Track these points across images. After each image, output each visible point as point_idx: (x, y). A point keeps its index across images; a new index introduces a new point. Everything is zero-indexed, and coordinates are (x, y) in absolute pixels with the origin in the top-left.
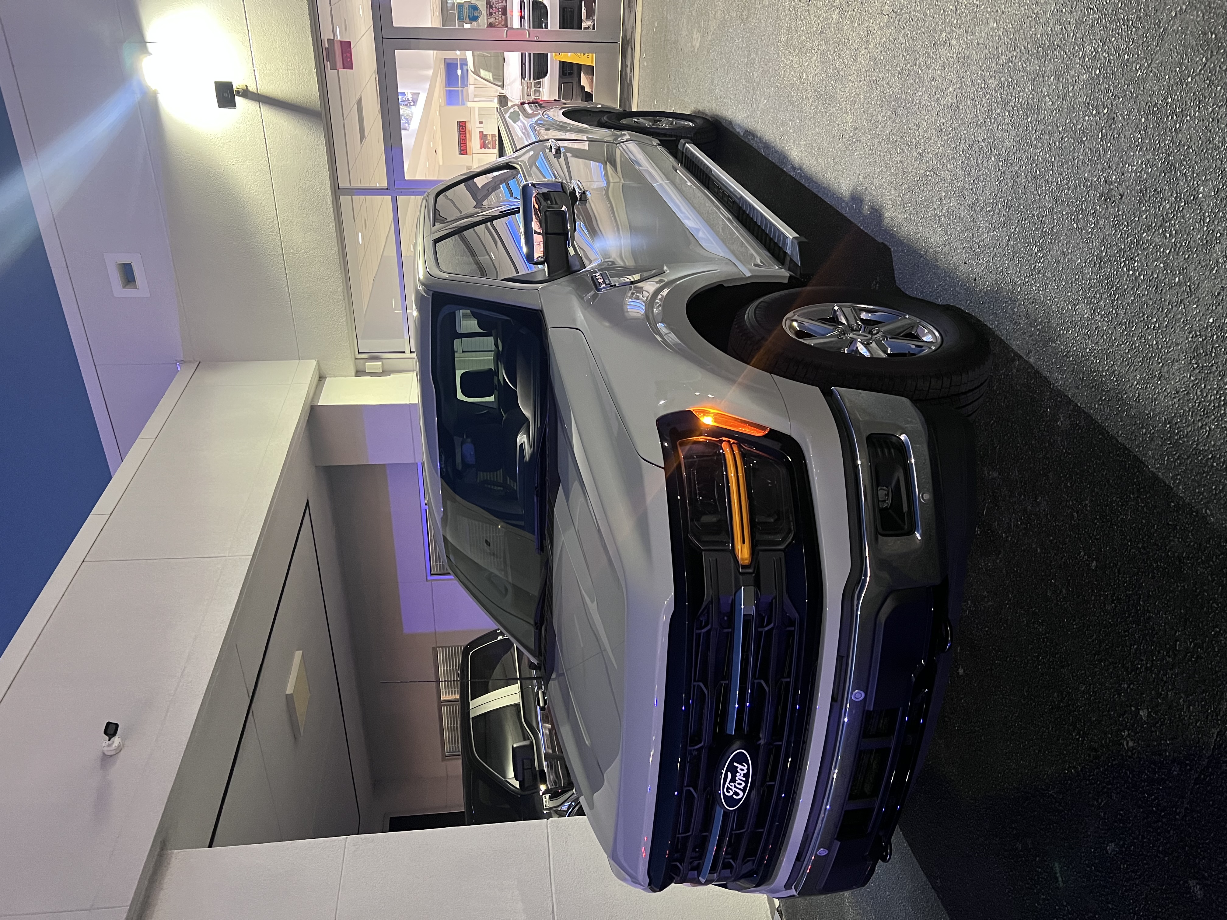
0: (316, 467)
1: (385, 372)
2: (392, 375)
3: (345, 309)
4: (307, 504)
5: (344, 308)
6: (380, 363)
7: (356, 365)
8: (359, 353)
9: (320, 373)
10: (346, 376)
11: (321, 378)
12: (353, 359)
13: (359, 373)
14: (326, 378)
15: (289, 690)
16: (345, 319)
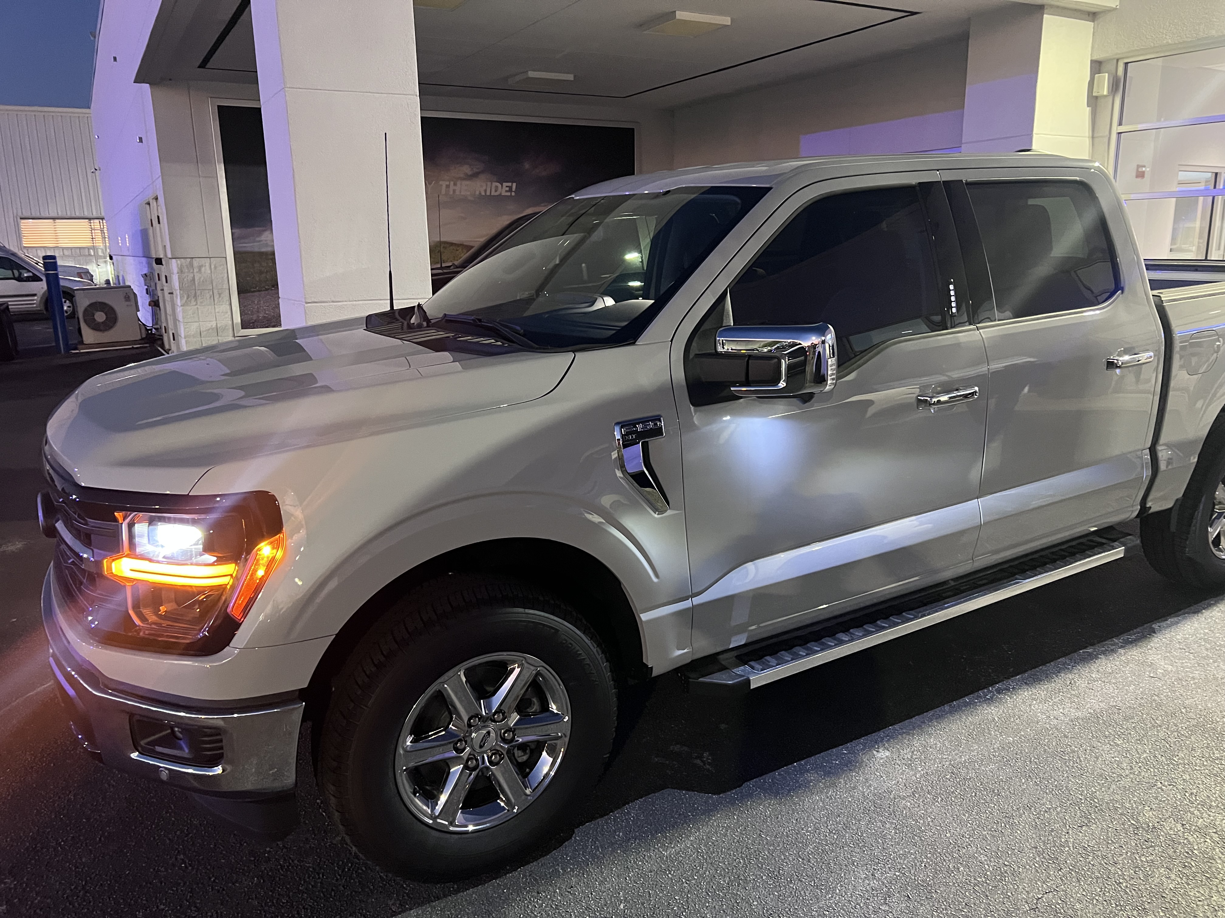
0: (969, 19)
1: (1093, 101)
2: (1088, 110)
3: (1184, 42)
4: (913, 13)
5: (1186, 39)
6: (1105, 93)
7: (1108, 60)
8: (1126, 64)
9: (1102, 12)
10: (1093, 48)
11: (1092, 15)
12: (1117, 57)
13: (1097, 66)
14: (1093, 21)
15: (681, 15)
16: (1170, 41)
